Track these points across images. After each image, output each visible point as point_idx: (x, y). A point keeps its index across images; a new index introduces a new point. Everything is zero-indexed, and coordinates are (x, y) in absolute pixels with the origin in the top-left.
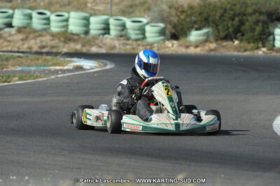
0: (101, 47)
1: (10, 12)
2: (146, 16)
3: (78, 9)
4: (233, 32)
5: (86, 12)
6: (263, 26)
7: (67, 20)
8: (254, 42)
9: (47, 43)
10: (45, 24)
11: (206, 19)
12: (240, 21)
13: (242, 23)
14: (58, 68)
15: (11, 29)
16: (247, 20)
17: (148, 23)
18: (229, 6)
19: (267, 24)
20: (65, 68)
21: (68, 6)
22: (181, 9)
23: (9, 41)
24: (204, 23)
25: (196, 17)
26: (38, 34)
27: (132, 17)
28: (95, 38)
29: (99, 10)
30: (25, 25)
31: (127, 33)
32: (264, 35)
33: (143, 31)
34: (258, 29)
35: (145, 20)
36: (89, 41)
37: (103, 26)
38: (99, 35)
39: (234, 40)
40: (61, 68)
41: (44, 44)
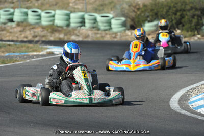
0: (78, 36)
1: (12, 10)
2: (112, 12)
3: (62, 8)
4: (176, 23)
5: (68, 10)
6: (198, 19)
7: (53, 16)
8: (191, 31)
9: (38, 33)
10: (38, 19)
11: (156, 14)
12: (181, 15)
13: (182, 17)
14: (35, 53)
15: (13, 24)
16: (186, 15)
17: (113, 18)
18: (172, 5)
19: (200, 17)
20: (41, 53)
21: (56, 5)
22: (137, 7)
23: (11, 32)
24: (154, 17)
25: (149, 12)
26: (32, 27)
27: (102, 13)
28: (75, 29)
29: (78, 9)
30: (22, 21)
31: (98, 25)
32: (199, 25)
33: (109, 23)
34: (195, 21)
35: (111, 16)
36: (70, 31)
37: (80, 20)
38: (77, 27)
39: (177, 29)
40: (38, 53)
41: (36, 34)
